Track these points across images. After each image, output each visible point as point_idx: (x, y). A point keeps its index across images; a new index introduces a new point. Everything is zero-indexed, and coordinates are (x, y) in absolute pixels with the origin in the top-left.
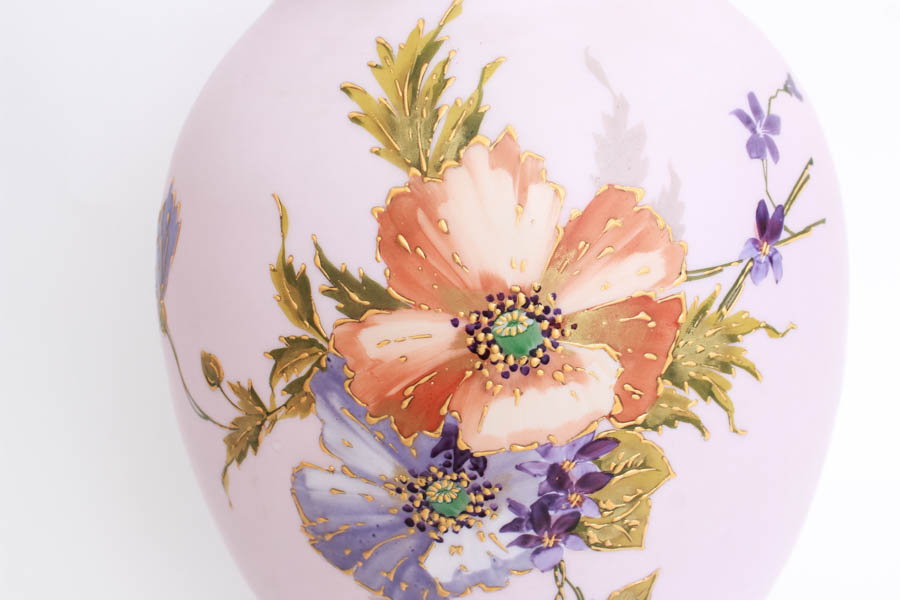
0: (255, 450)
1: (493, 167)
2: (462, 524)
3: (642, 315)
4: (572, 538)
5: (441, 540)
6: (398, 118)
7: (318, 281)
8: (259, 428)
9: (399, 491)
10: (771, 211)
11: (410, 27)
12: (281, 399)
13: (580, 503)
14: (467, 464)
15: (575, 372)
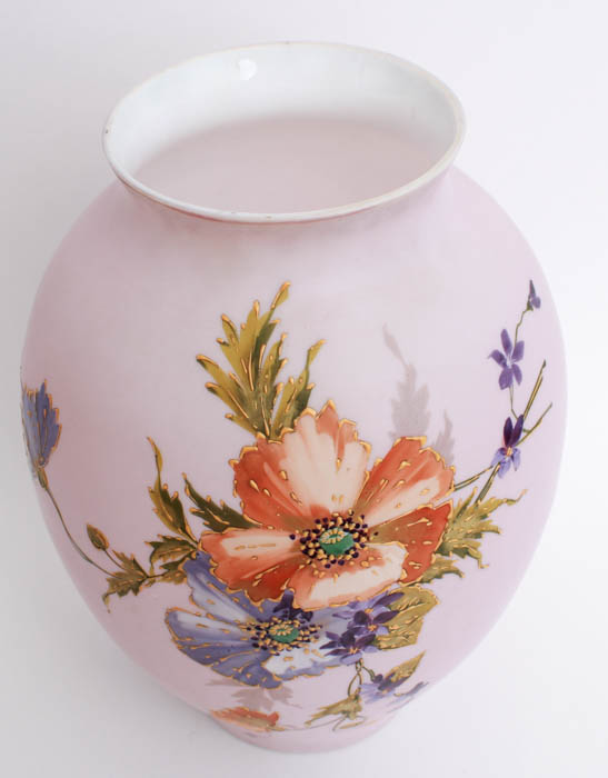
0: (136, 593)
1: (319, 432)
2: (293, 646)
3: (424, 520)
4: (369, 647)
5: (278, 655)
6: (246, 392)
9: (249, 629)
10: (514, 423)
12: (158, 571)
13: (375, 630)
14: (299, 616)
15: (376, 559)
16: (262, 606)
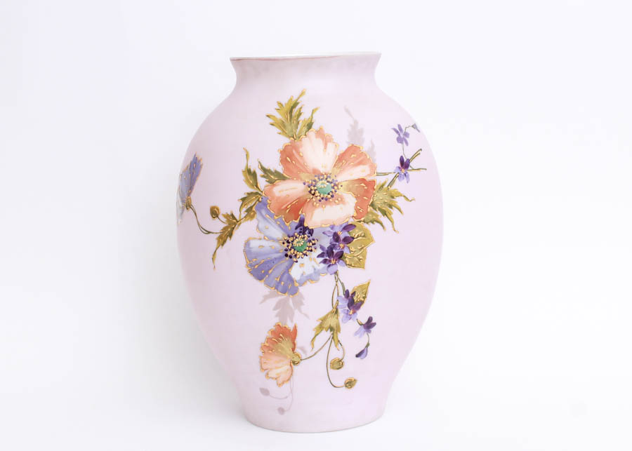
0: (230, 237)
1: (316, 137)
2: (306, 255)
3: (363, 184)
4: (341, 261)
5: (297, 262)
6: (286, 124)
7: (259, 173)
8: (234, 228)
9: (284, 243)
10: (405, 160)
11: (289, 98)
12: (243, 215)
13: (343, 248)
14: (307, 231)
15: (342, 201)
16: (290, 225)
